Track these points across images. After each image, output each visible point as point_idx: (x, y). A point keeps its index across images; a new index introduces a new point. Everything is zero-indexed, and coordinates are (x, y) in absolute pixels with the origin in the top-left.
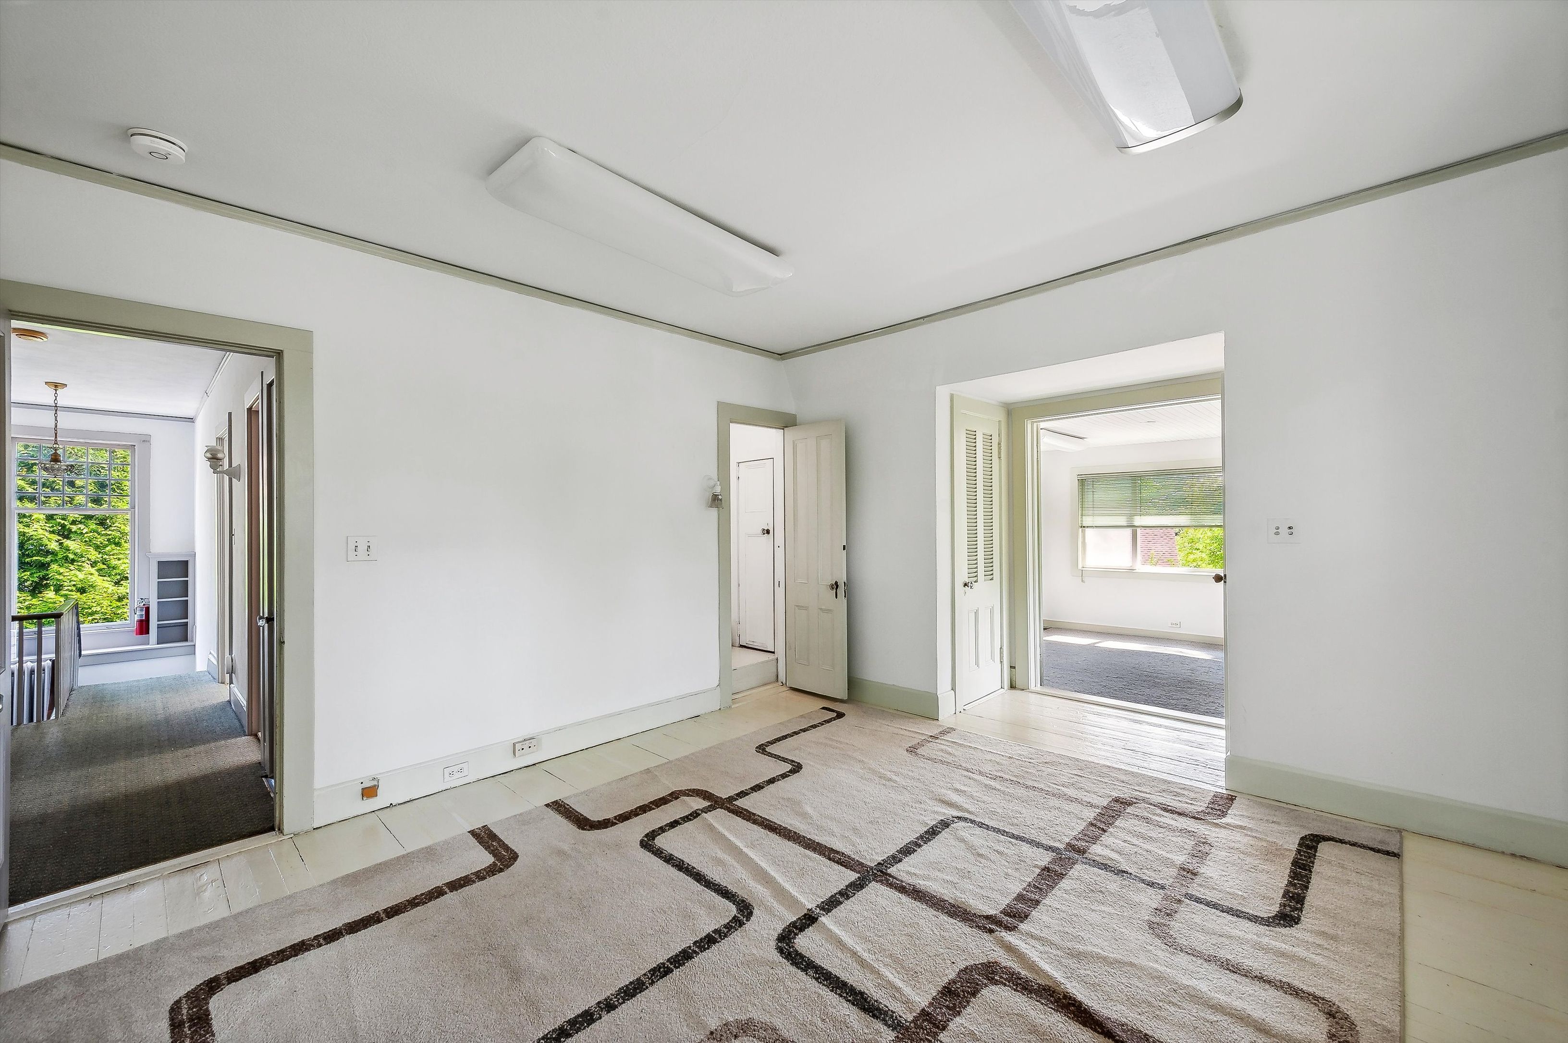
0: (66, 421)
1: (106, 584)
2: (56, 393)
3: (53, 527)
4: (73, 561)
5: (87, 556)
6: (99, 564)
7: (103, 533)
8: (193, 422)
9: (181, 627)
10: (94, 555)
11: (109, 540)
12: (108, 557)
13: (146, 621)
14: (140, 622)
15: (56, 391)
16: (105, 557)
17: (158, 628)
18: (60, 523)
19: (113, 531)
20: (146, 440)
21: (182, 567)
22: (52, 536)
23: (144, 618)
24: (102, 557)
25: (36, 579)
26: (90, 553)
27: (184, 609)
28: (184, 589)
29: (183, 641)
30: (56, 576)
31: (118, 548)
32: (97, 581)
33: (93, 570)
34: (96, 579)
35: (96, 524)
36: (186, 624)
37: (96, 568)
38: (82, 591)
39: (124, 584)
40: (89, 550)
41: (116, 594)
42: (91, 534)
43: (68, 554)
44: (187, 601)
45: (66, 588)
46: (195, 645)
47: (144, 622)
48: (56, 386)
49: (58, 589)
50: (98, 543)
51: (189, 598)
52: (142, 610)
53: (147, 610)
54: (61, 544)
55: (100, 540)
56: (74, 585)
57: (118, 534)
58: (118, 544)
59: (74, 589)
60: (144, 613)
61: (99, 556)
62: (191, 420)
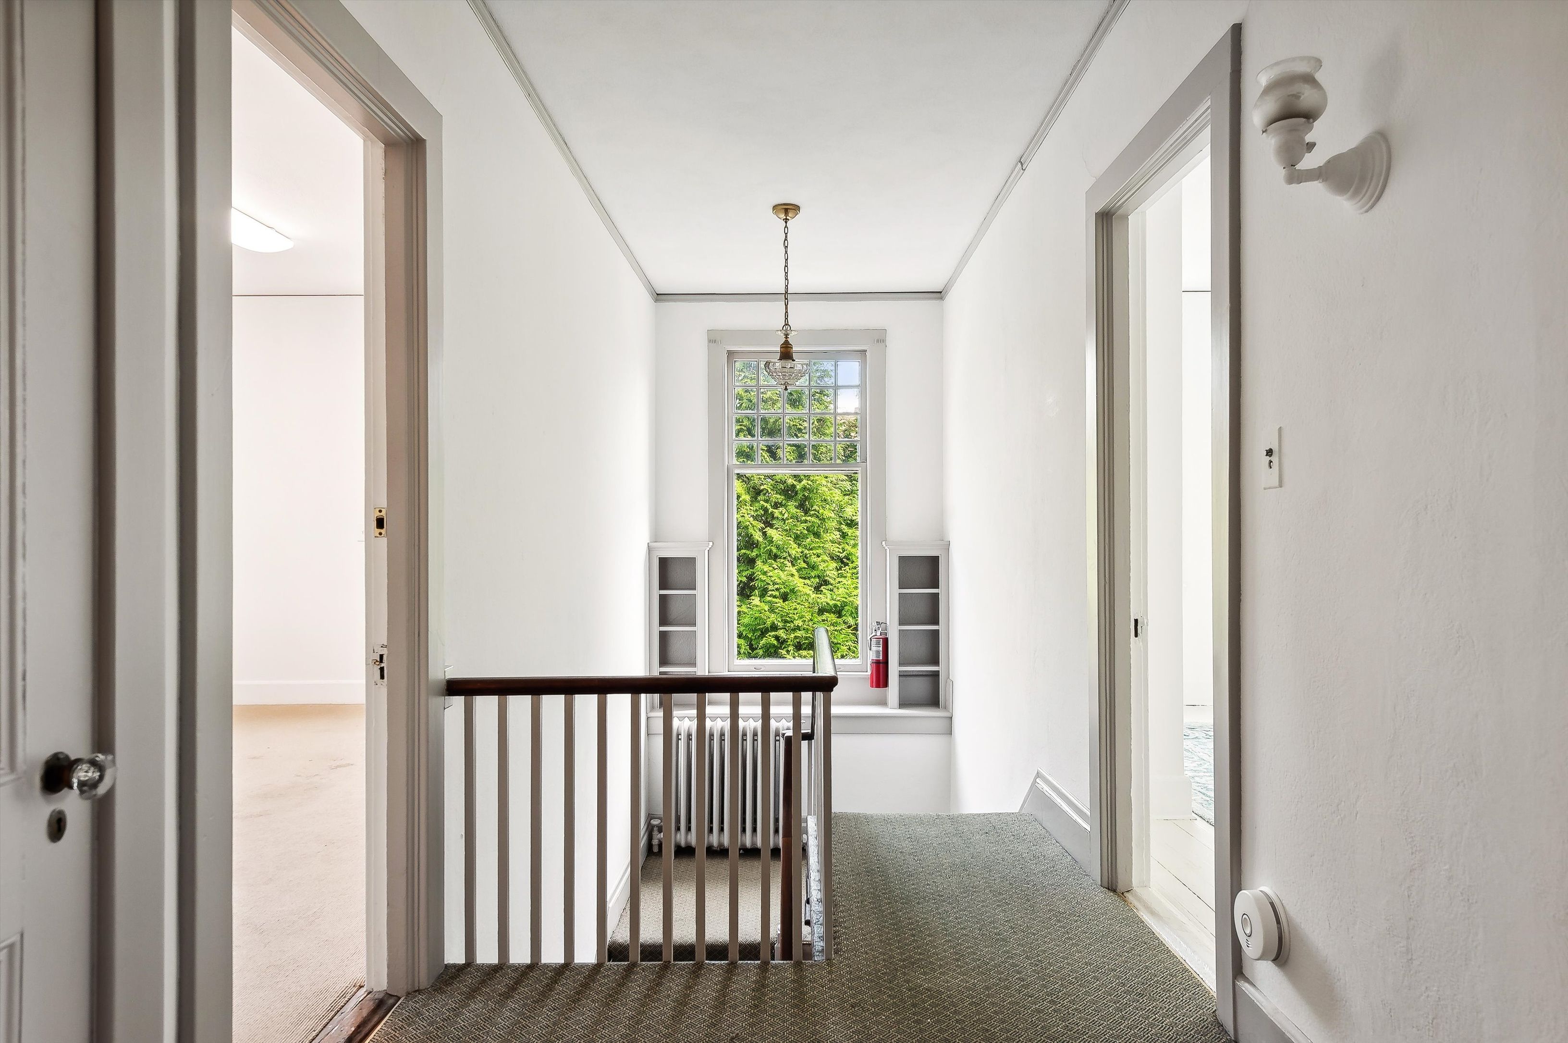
2: (786, 227)
3: (756, 510)
4: (776, 557)
5: (788, 550)
6: (799, 561)
8: (942, 298)
9: (930, 679)
10: (795, 550)
11: (808, 529)
13: (883, 663)
14: (877, 663)
15: (786, 222)
16: (806, 552)
17: (900, 677)
18: (763, 506)
19: (811, 516)
20: (883, 341)
21: (931, 570)
22: (755, 523)
23: (881, 658)
24: (802, 552)
25: (744, 579)
27: (934, 647)
28: (934, 610)
29: (932, 705)
30: (760, 577)
31: (817, 540)
32: (798, 585)
33: (794, 570)
34: (798, 583)
36: (936, 675)
37: (796, 567)
38: (785, 597)
39: (824, 591)
40: (790, 542)
41: (816, 605)
43: (772, 547)
44: (938, 631)
45: (770, 592)
46: (952, 717)
47: (881, 665)
49: (764, 593)
50: (799, 532)
51: (941, 627)
52: (878, 643)
53: (886, 642)
54: (764, 534)
55: (800, 528)
56: (777, 589)
57: (817, 521)
58: (816, 534)
59: (777, 593)
60: (881, 648)
61: (800, 550)
62: (939, 295)
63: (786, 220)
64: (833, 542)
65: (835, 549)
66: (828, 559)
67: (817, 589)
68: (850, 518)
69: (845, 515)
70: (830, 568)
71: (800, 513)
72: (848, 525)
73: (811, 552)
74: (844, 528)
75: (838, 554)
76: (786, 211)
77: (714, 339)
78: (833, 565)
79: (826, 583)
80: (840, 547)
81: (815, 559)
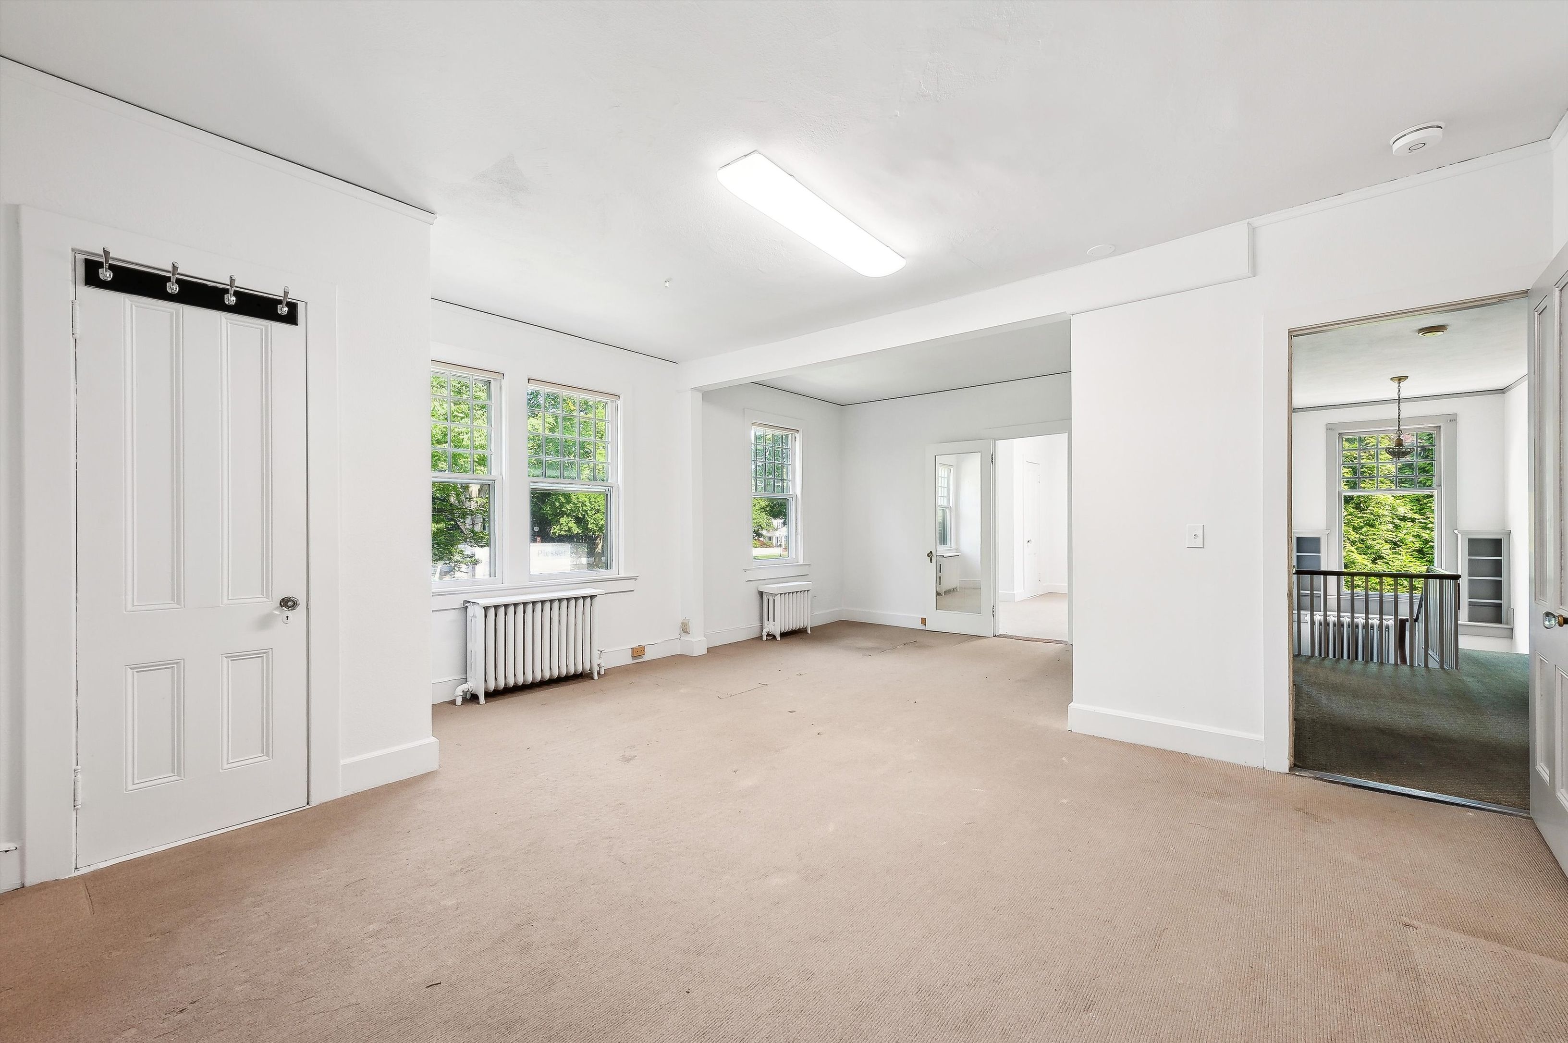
0: (1408, 410)
1: (1366, 562)
2: (1399, 386)
5: (1347, 535)
6: (1357, 543)
7: (1359, 515)
8: (1504, 393)
9: (1490, 608)
12: (1364, 537)
17: (1469, 605)
20: (1453, 419)
21: (1496, 546)
26: (1349, 533)
27: (1497, 589)
28: (1497, 568)
29: (1491, 622)
33: (1353, 549)
35: (1353, 508)
36: (1500, 605)
39: (1379, 563)
40: (1349, 530)
42: (1350, 517)
44: (1501, 580)
46: (1512, 629)
48: (1400, 379)
50: (1356, 524)
51: (1504, 577)
55: (1357, 522)
58: (1372, 526)
61: (1358, 536)
62: (1502, 391)
63: (1399, 383)
64: (1388, 531)
65: (1389, 536)
66: (1384, 542)
67: (1374, 561)
68: (1403, 515)
69: (1397, 513)
70: (1386, 549)
71: (1357, 512)
72: (1400, 519)
73: (1368, 537)
74: (1397, 522)
75: (1391, 539)
76: (1400, 380)
77: (1330, 428)
78: (1388, 546)
79: (1381, 557)
80: (1394, 534)
81: (1370, 543)
